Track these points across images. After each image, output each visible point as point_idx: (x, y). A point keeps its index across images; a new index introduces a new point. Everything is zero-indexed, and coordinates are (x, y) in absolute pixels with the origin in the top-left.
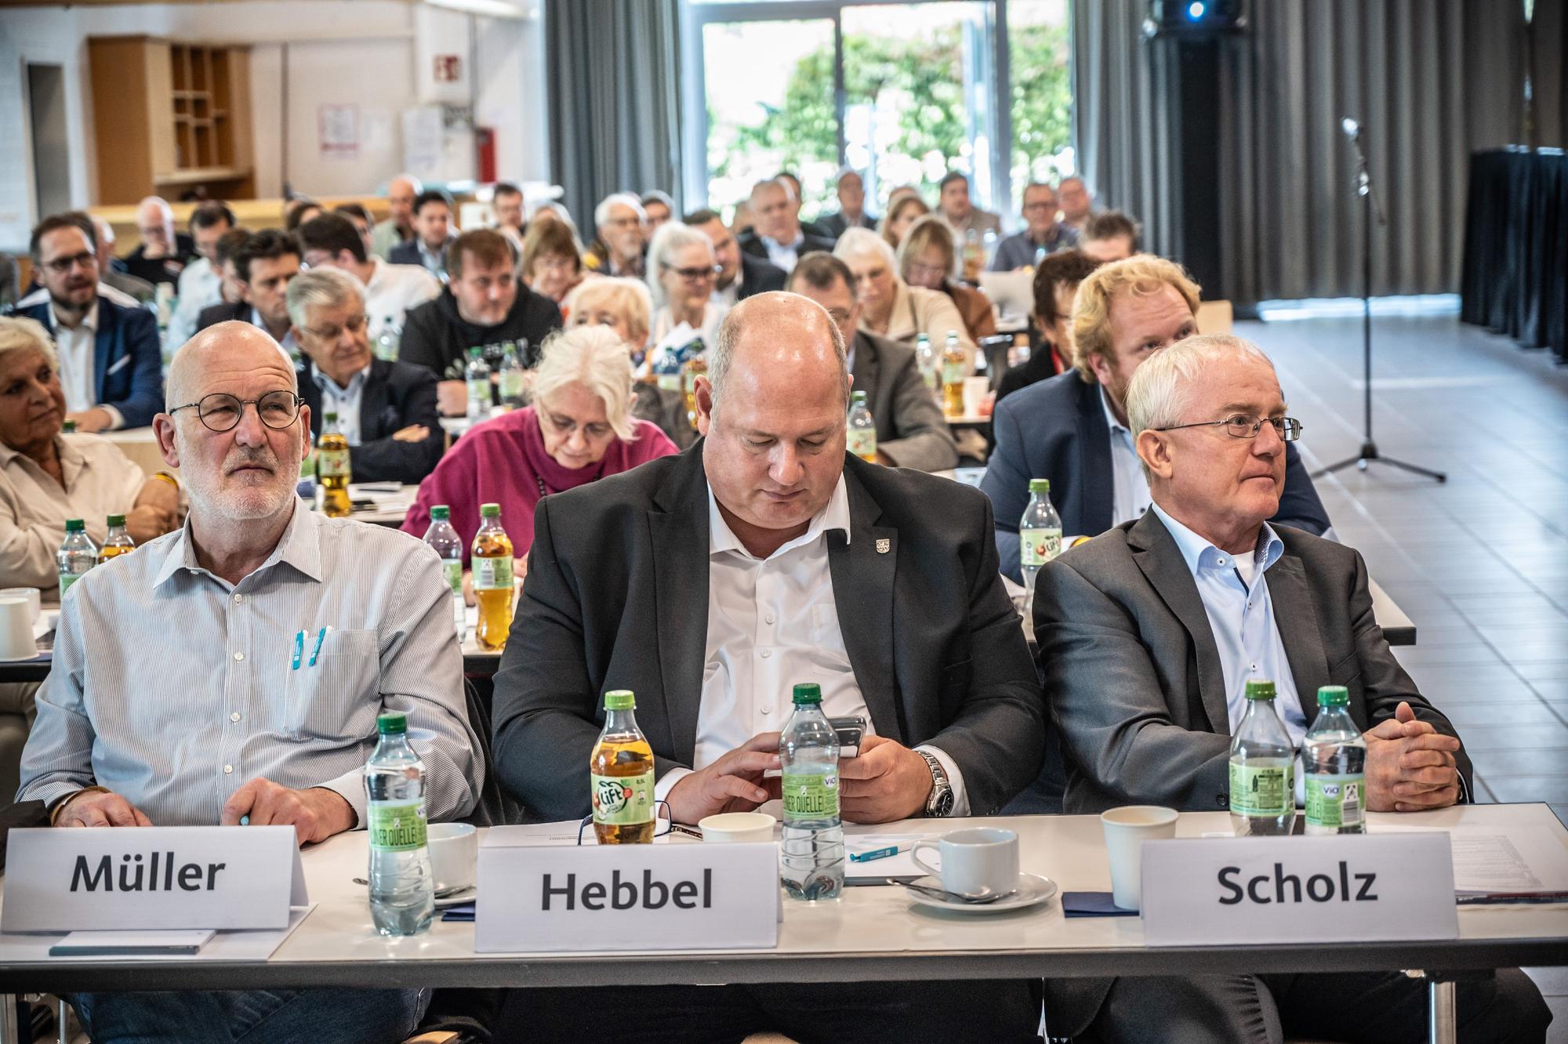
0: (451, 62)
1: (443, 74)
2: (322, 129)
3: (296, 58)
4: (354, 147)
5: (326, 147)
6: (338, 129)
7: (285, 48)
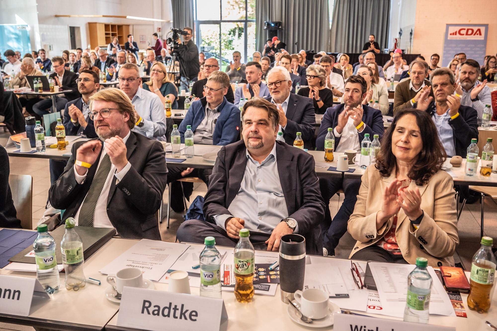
0: (160, 28)
1: (158, 31)
2: (140, 39)
3: (134, 27)
4: (145, 42)
5: (141, 42)
6: (142, 39)
7: (133, 25)
